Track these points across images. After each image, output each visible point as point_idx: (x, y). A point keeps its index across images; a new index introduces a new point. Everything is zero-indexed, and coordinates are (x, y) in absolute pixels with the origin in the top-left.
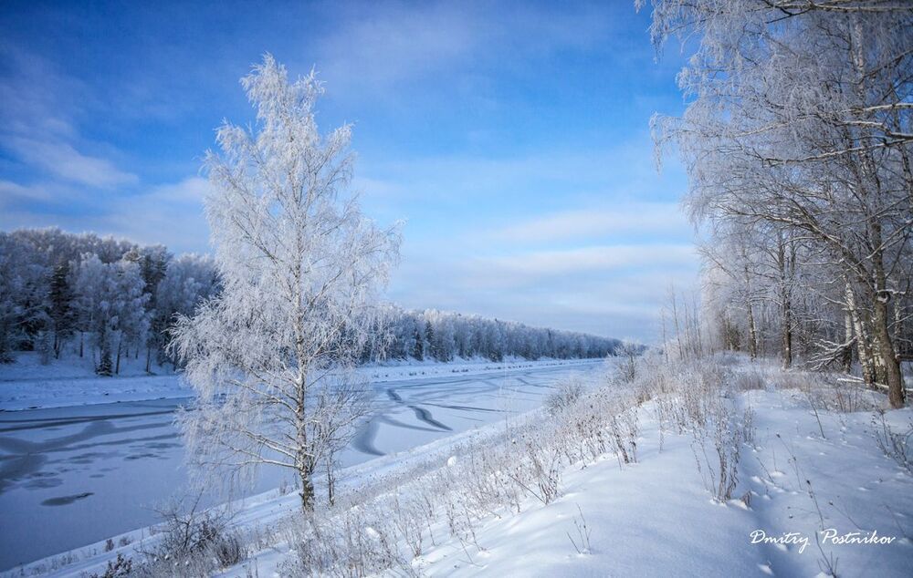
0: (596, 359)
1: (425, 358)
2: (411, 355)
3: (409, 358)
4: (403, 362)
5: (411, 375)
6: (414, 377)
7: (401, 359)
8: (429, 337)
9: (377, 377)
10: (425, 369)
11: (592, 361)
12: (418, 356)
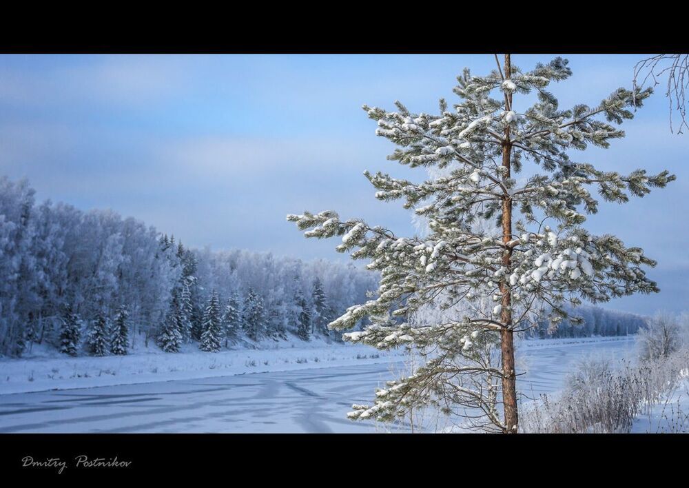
0: (566, 340)
1: (312, 337)
2: (293, 332)
3: (290, 336)
4: (281, 342)
5: (299, 362)
6: (303, 367)
7: (279, 339)
8: (319, 303)
9: (253, 364)
10: (318, 353)
11: (561, 343)
12: (303, 334)
